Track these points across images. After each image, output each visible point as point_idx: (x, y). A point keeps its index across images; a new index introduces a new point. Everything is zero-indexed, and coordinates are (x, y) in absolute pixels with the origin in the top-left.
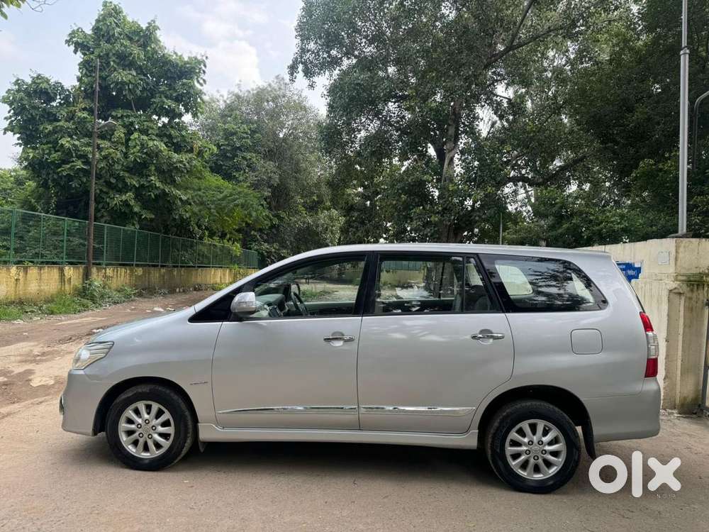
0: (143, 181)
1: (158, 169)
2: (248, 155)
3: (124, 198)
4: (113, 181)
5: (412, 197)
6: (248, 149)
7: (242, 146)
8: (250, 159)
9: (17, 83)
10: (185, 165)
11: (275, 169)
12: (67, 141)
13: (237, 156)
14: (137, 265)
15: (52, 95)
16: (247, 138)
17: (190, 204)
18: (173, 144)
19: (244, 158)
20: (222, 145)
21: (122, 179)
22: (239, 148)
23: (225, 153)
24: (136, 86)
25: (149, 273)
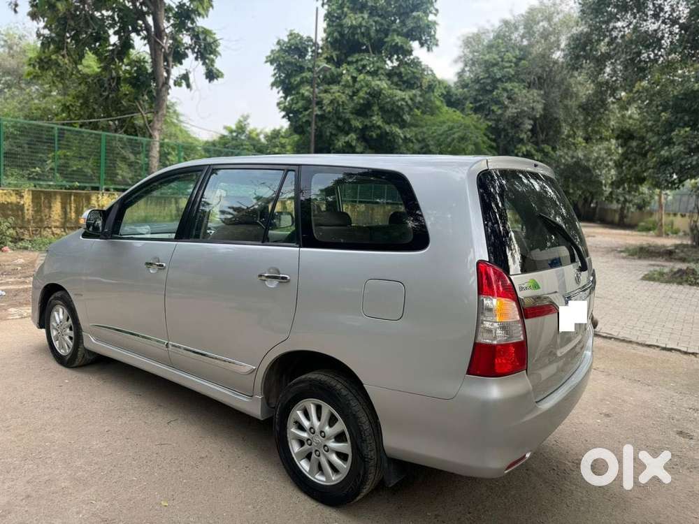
0: (367, 122)
1: (382, 109)
2: (509, 86)
3: (347, 139)
4: (340, 123)
5: (679, 115)
6: (510, 79)
7: (503, 77)
8: (511, 90)
9: (278, 43)
10: (406, 102)
11: (539, 98)
12: (307, 90)
13: (497, 88)
14: (360, 202)
15: (303, 50)
16: (511, 67)
17: (412, 142)
18: (404, 82)
19: (505, 90)
20: (482, 79)
21: (347, 121)
22: (500, 79)
23: (485, 87)
24: (368, 29)
25: (373, 209)
